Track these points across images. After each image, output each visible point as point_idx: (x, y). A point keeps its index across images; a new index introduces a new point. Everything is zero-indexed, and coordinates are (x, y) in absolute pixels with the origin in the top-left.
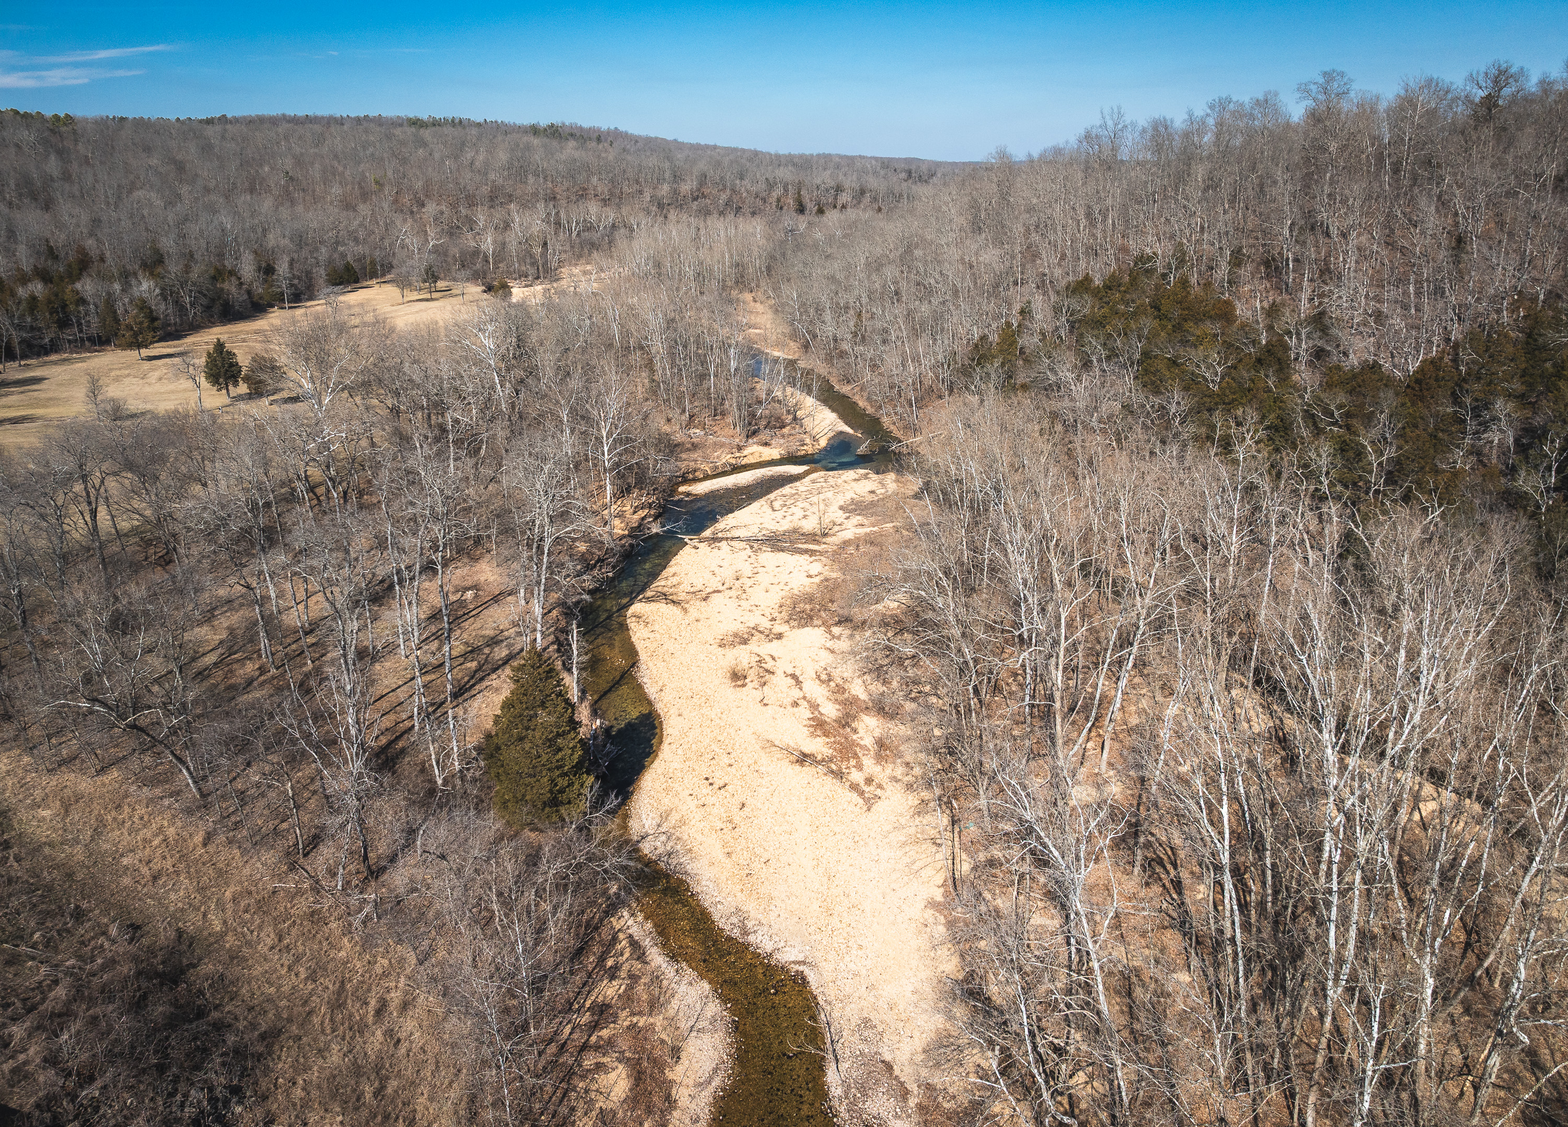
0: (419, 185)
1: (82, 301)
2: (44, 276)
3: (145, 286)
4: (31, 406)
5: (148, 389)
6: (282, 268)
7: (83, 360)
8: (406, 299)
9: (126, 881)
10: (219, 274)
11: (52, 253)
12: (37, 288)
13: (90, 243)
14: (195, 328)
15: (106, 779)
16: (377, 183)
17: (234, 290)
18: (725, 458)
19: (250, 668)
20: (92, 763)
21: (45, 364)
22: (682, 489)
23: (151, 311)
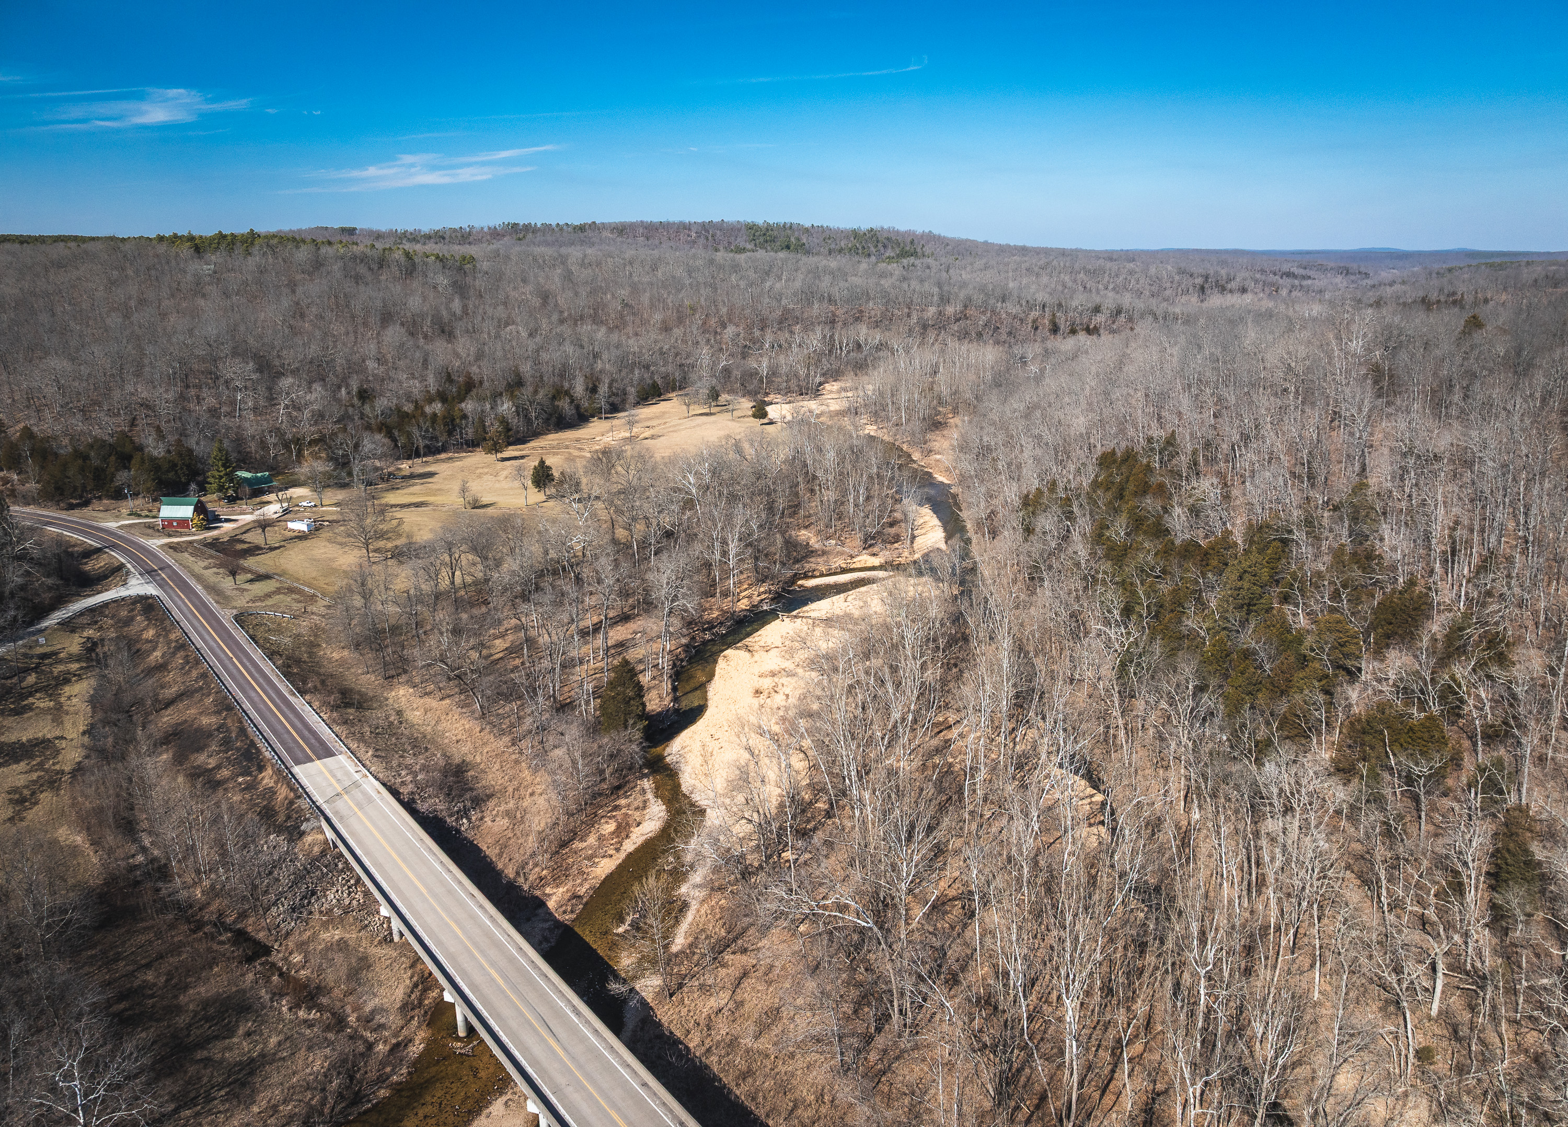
0: (724, 310)
1: (465, 417)
2: (442, 397)
3: (505, 406)
4: (427, 494)
5: (497, 485)
6: (603, 389)
7: (460, 459)
8: (691, 413)
9: (446, 741)
10: (559, 393)
11: (449, 379)
12: (437, 407)
13: (474, 369)
14: (536, 435)
15: (444, 702)
16: (691, 308)
17: (567, 407)
18: (840, 562)
19: (517, 662)
20: (439, 695)
21: (437, 461)
22: (800, 582)
23: (508, 423)
